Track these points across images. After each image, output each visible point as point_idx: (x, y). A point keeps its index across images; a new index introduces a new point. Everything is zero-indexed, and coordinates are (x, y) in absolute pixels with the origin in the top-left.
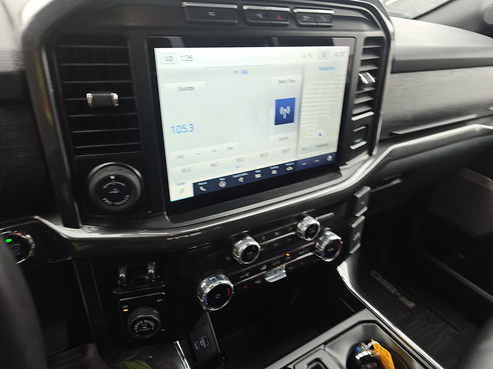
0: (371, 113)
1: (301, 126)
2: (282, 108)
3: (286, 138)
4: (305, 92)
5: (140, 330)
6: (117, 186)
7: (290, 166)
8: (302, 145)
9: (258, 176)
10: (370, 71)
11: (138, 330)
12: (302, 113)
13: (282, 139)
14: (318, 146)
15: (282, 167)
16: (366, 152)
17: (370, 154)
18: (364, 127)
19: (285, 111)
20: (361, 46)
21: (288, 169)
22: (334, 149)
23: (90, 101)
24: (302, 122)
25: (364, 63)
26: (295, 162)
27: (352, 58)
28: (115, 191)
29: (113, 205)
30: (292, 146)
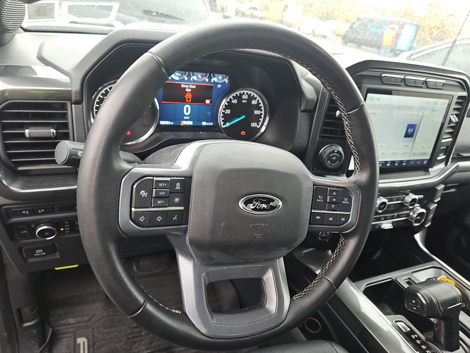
0: (451, 139)
1: (416, 140)
2: (409, 129)
3: (407, 146)
4: (422, 122)
5: (322, 235)
6: (336, 156)
7: (405, 162)
8: (413, 152)
9: (388, 165)
10: (456, 115)
11: (321, 235)
12: (418, 133)
13: (405, 146)
14: (421, 154)
15: (401, 162)
16: (444, 163)
17: (446, 164)
18: (445, 147)
19: (410, 131)
20: (455, 100)
21: (403, 164)
22: (428, 158)
23: (337, 115)
24: (417, 138)
25: (455, 109)
26: (408, 161)
27: (449, 105)
28: (334, 158)
29: (330, 165)
30: (409, 151)
